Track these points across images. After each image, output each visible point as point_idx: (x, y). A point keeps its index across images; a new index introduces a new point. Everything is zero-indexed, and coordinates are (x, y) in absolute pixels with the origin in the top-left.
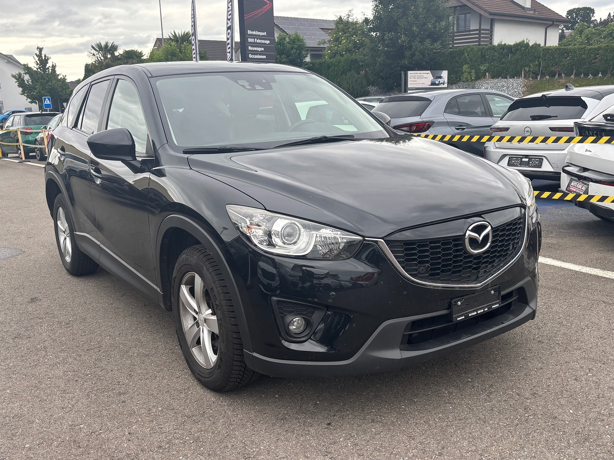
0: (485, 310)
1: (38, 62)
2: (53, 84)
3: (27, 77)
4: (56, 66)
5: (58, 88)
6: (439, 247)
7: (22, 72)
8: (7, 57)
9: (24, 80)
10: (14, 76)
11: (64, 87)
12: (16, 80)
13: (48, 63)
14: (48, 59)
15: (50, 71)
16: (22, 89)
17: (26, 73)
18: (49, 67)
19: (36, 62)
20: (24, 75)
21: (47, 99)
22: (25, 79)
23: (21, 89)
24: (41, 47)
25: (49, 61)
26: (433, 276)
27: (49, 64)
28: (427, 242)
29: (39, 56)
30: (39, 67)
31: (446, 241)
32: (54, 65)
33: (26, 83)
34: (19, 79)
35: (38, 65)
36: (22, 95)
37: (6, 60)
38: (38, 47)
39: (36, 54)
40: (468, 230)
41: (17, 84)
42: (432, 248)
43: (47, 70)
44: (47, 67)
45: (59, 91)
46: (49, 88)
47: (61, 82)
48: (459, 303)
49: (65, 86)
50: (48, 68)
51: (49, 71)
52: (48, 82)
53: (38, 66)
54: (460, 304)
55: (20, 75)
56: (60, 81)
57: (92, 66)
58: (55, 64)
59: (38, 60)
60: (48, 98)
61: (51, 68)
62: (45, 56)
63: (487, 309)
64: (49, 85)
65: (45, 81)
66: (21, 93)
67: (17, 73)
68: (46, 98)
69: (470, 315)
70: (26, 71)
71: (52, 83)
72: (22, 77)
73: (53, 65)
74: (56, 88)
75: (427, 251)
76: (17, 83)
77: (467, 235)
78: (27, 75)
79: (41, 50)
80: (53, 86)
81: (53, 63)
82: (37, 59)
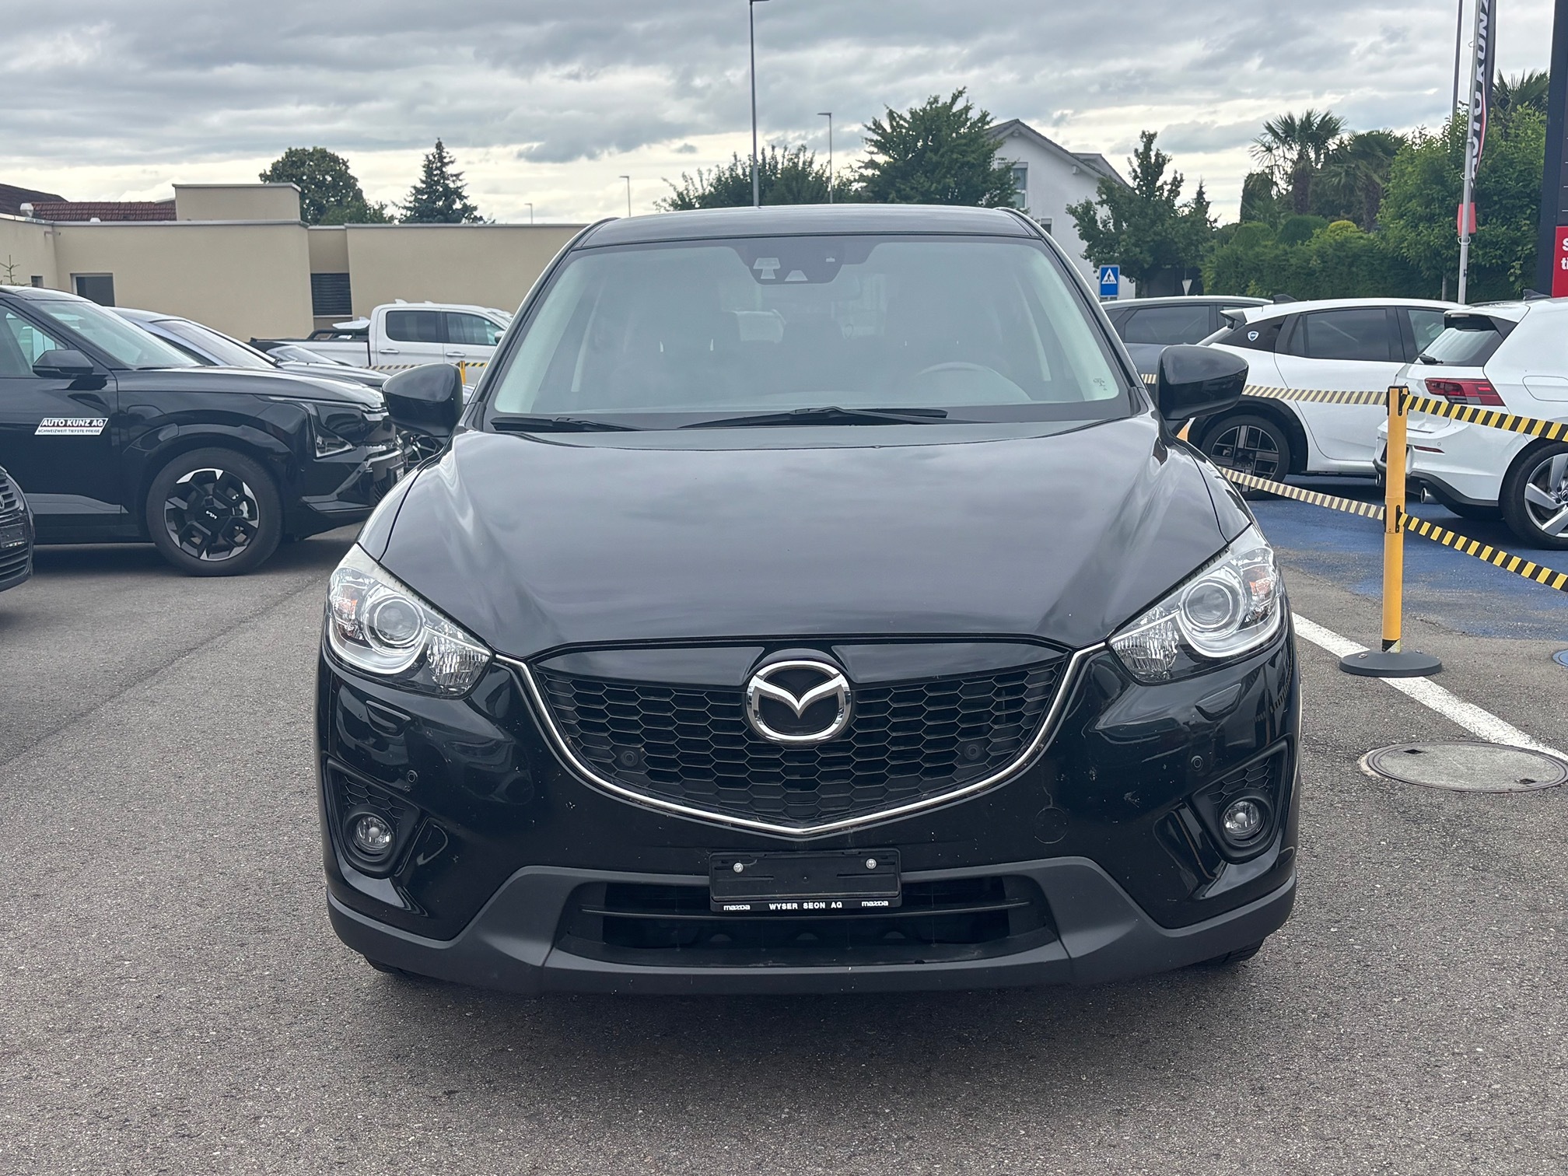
0: (833, 905)
1: (1139, 171)
2: (1167, 229)
3: (1103, 213)
4: (1182, 180)
5: (1176, 240)
6: (667, 707)
7: (1095, 198)
8: (1078, 159)
9: (1097, 221)
10: (1072, 211)
11: (1195, 238)
12: (1077, 221)
13: (1161, 173)
14: (1164, 163)
15: (1166, 194)
16: (1087, 244)
17: (1101, 203)
18: (1165, 183)
19: (1134, 171)
20: (1098, 207)
21: (1110, 271)
22: (1098, 217)
23: (1085, 244)
24: (1152, 132)
25: (1166, 168)
26: (659, 778)
27: (1167, 176)
28: (633, 688)
29: (1143, 156)
30: (1139, 184)
31: (690, 695)
32: (1179, 179)
33: (1101, 227)
34: (1084, 216)
35: (1138, 180)
36: (1086, 258)
37: (1075, 168)
38: (1144, 133)
39: (1136, 151)
40: (755, 677)
41: (1076, 231)
42: (645, 705)
43: (1158, 193)
44: (1159, 184)
45: (1178, 249)
46: (1153, 240)
47: (1189, 224)
48: (738, 867)
49: (1196, 235)
50: (1161, 188)
51: (1162, 194)
52: (1153, 223)
53: (1136, 183)
54: (740, 870)
55: (1088, 207)
56: (1185, 222)
57: (1257, 180)
58: (1181, 175)
59: (1139, 166)
60: (1112, 269)
61: (1169, 187)
62: (1158, 155)
63: (840, 905)
64: (1156, 234)
65: (1148, 221)
66: (1085, 254)
67: (1080, 202)
68: (1107, 269)
69: (772, 907)
70: (1104, 197)
71: (1163, 225)
72: (1092, 213)
73: (1175, 178)
74: (1172, 240)
75: (633, 711)
76: (1078, 228)
77: (750, 690)
78: (1105, 205)
79: (1149, 139)
80: (1164, 234)
81: (1176, 172)
82: (1136, 162)
